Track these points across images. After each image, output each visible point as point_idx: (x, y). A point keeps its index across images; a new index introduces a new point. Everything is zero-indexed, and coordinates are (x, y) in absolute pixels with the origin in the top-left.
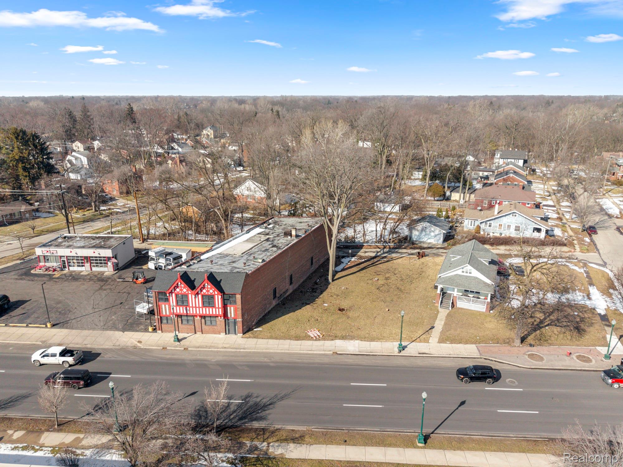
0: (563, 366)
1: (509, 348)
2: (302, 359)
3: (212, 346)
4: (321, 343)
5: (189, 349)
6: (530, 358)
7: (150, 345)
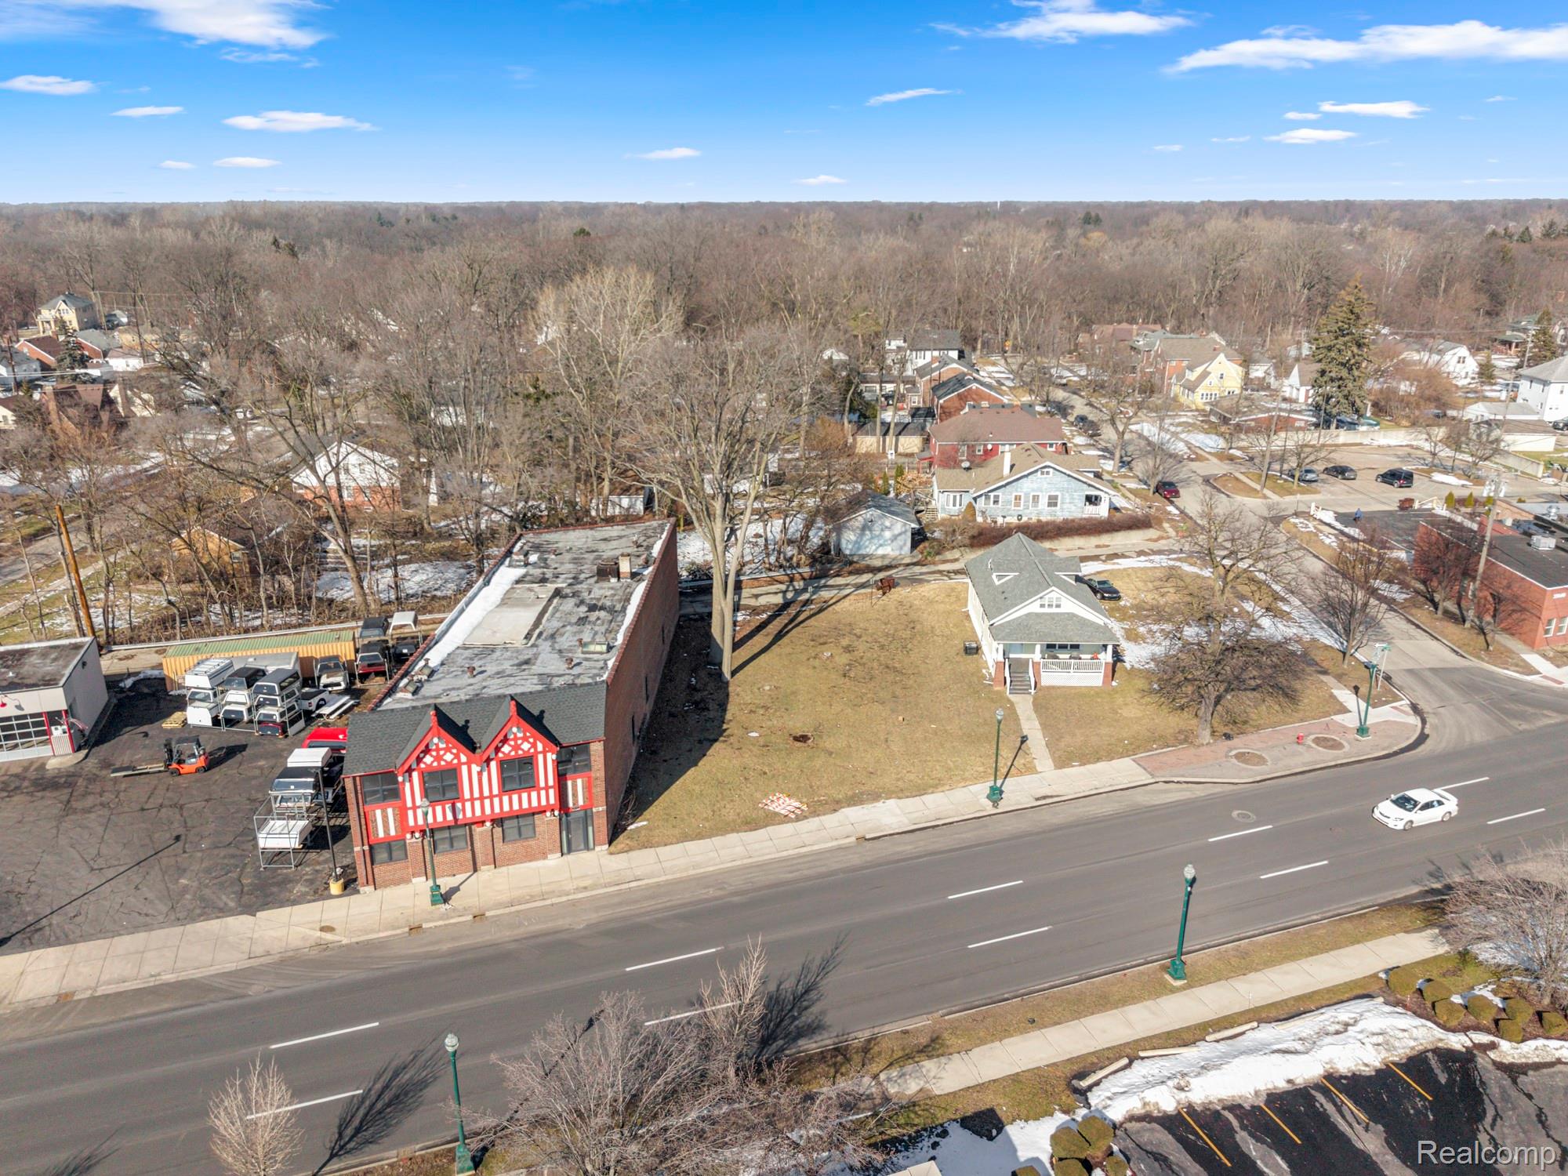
0: (1304, 764)
1: (1193, 750)
2: (798, 870)
3: (547, 893)
4: (813, 823)
5: (488, 914)
6: (1243, 762)
7: (366, 932)
